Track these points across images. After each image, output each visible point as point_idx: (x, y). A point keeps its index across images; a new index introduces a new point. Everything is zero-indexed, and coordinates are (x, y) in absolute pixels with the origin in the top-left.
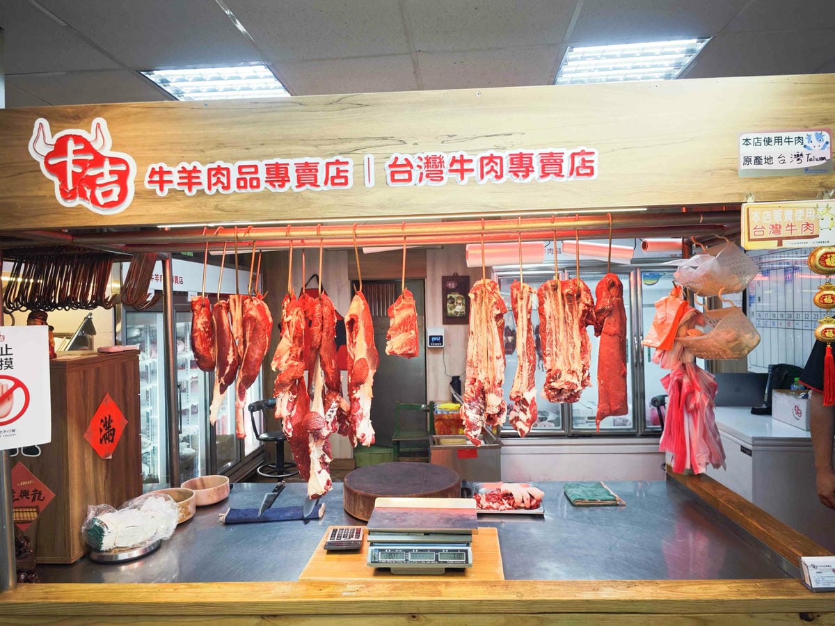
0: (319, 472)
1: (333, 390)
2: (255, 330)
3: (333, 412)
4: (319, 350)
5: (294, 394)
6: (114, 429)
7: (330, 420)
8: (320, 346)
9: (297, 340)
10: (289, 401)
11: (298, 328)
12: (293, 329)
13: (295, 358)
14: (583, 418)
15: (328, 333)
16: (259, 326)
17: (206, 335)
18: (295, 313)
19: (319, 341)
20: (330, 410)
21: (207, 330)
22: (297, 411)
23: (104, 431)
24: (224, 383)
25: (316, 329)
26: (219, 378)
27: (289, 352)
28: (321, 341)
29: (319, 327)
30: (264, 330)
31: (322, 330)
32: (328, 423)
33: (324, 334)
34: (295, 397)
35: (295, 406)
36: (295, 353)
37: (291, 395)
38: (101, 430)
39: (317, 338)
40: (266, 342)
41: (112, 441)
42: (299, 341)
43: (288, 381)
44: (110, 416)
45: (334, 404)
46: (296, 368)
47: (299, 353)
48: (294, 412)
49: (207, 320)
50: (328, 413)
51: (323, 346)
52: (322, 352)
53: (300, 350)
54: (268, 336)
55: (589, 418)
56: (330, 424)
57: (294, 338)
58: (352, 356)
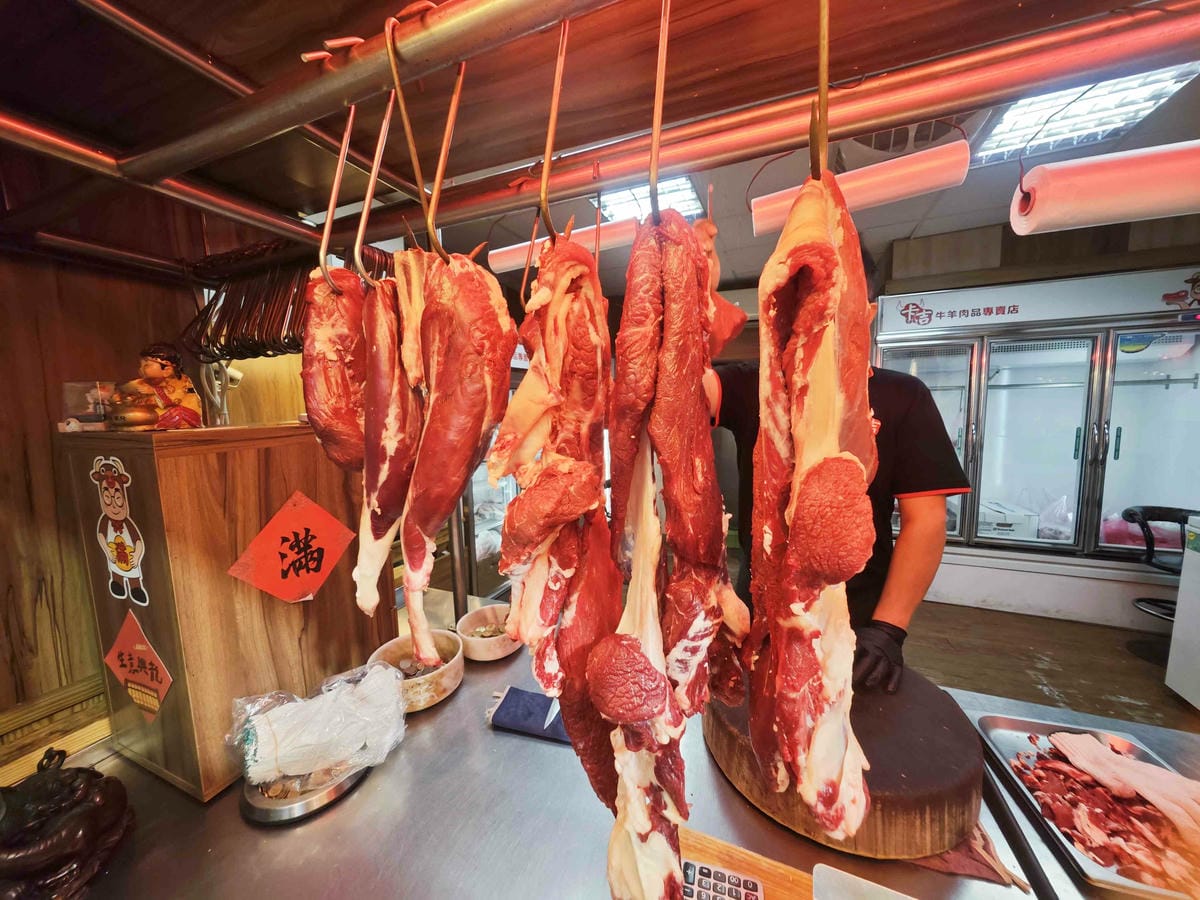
0: (644, 838)
1: (699, 566)
2: (451, 351)
3: (694, 651)
4: (645, 417)
5: (564, 566)
6: (320, 551)
7: (684, 679)
8: (651, 403)
9: (576, 385)
10: (547, 588)
11: (577, 342)
12: (559, 344)
13: (566, 449)
14: (990, 524)
15: (682, 351)
16: (461, 340)
17: (349, 372)
18: (565, 282)
19: (646, 381)
20: (684, 643)
21: (349, 358)
22: (580, 611)
23: (292, 556)
24: (379, 511)
25: (639, 333)
26: (369, 495)
27: (546, 427)
28: (656, 382)
29: (649, 328)
30: (480, 353)
31: (659, 342)
32: (675, 684)
33: (669, 358)
34: (569, 573)
35: (575, 598)
36: (572, 427)
37: (556, 567)
38: (283, 556)
39: (638, 370)
40: (483, 389)
41: (317, 569)
42: (583, 388)
43: (532, 530)
44: (307, 531)
45: (701, 624)
46: (562, 483)
47: (584, 429)
48: (570, 615)
49: (345, 331)
50: (677, 652)
51: (663, 402)
52: (658, 427)
53: (589, 417)
54: (492, 373)
55: (998, 525)
56: (681, 692)
57: (567, 376)
58: (782, 448)
